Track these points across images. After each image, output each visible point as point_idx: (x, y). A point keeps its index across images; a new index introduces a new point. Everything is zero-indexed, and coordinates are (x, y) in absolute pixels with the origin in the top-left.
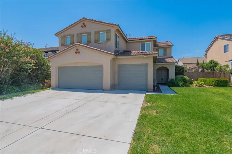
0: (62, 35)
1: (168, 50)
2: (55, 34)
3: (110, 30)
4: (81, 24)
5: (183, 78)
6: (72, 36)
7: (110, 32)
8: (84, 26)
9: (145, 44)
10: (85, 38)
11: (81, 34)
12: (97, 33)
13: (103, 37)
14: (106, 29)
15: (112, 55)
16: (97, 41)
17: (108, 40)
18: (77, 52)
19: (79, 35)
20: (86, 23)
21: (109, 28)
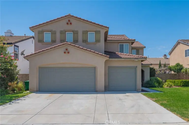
0: (40, 29)
1: (140, 51)
2: (30, 28)
3: (99, 31)
4: (66, 21)
5: (157, 80)
6: (53, 33)
7: (100, 33)
8: (69, 23)
9: (123, 44)
10: (69, 37)
11: (66, 31)
12: (85, 33)
13: (91, 37)
14: (95, 30)
15: (108, 57)
16: (85, 41)
17: (98, 41)
18: (67, 52)
19: (63, 33)
20: (72, 20)
21: (98, 29)
